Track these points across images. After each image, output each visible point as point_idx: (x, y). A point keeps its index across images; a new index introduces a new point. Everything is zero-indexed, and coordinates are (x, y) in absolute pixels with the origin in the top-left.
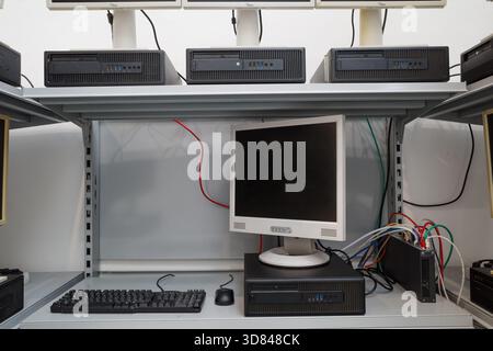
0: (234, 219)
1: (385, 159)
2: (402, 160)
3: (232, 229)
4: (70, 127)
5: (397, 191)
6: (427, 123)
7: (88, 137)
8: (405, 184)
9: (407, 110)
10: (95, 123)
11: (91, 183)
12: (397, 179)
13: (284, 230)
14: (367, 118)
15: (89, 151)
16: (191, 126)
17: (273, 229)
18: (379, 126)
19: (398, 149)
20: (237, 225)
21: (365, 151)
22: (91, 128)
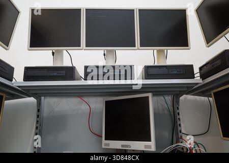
0: (104, 141)
1: (172, 113)
2: (180, 113)
3: (103, 147)
4: (32, 100)
5: (179, 128)
6: (190, 97)
7: (39, 104)
8: (182, 125)
9: (180, 91)
10: (43, 98)
11: (38, 125)
12: (178, 123)
13: (127, 146)
14: (163, 95)
15: (39, 111)
16: (85, 99)
17: (122, 146)
18: (169, 98)
19: (178, 109)
20: (106, 145)
21: (163, 110)
22: (40, 100)
